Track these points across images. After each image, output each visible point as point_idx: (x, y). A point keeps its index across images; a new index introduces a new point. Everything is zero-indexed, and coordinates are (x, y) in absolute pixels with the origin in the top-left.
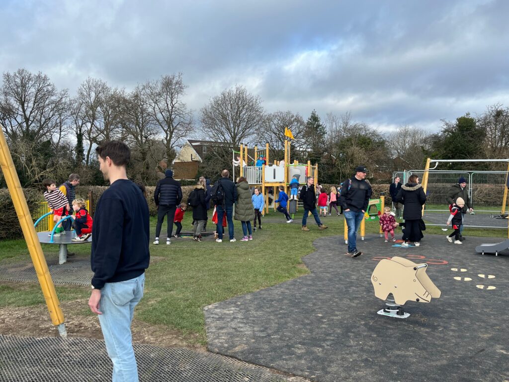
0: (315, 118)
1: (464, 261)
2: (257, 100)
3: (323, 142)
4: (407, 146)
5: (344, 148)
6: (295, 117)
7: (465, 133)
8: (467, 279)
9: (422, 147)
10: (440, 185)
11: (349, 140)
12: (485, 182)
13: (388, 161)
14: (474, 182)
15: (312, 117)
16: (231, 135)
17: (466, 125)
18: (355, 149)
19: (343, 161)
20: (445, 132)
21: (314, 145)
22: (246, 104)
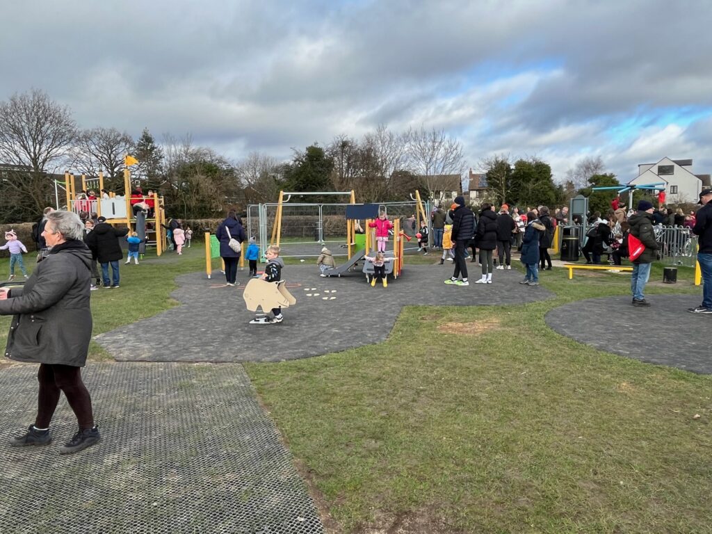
0: (148, 139)
1: (315, 283)
2: (65, 110)
3: (161, 169)
4: (258, 175)
5: (187, 176)
6: (122, 136)
7: (315, 163)
8: (315, 295)
9: (274, 177)
10: (294, 217)
11: (192, 167)
12: (335, 214)
13: (239, 192)
14: (324, 214)
15: (144, 136)
16: (30, 156)
17: (315, 154)
18: (200, 177)
19: (186, 191)
20: (295, 161)
21: (150, 172)
22: (50, 115)
